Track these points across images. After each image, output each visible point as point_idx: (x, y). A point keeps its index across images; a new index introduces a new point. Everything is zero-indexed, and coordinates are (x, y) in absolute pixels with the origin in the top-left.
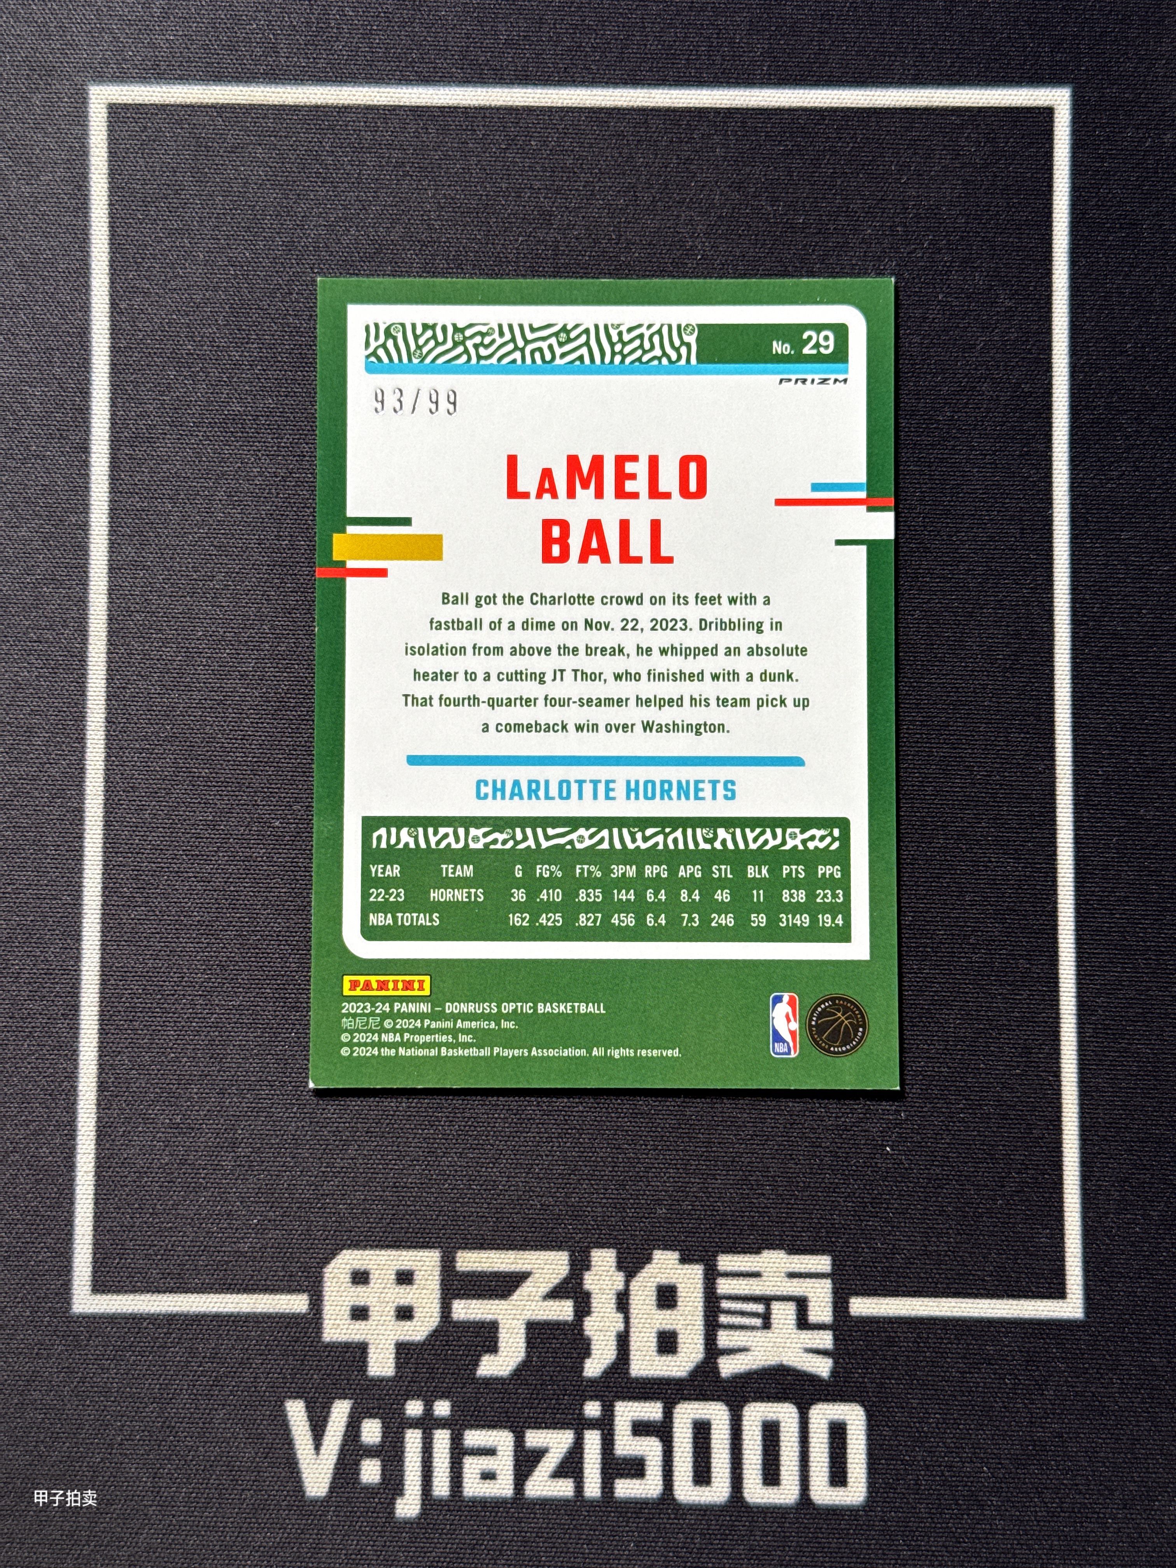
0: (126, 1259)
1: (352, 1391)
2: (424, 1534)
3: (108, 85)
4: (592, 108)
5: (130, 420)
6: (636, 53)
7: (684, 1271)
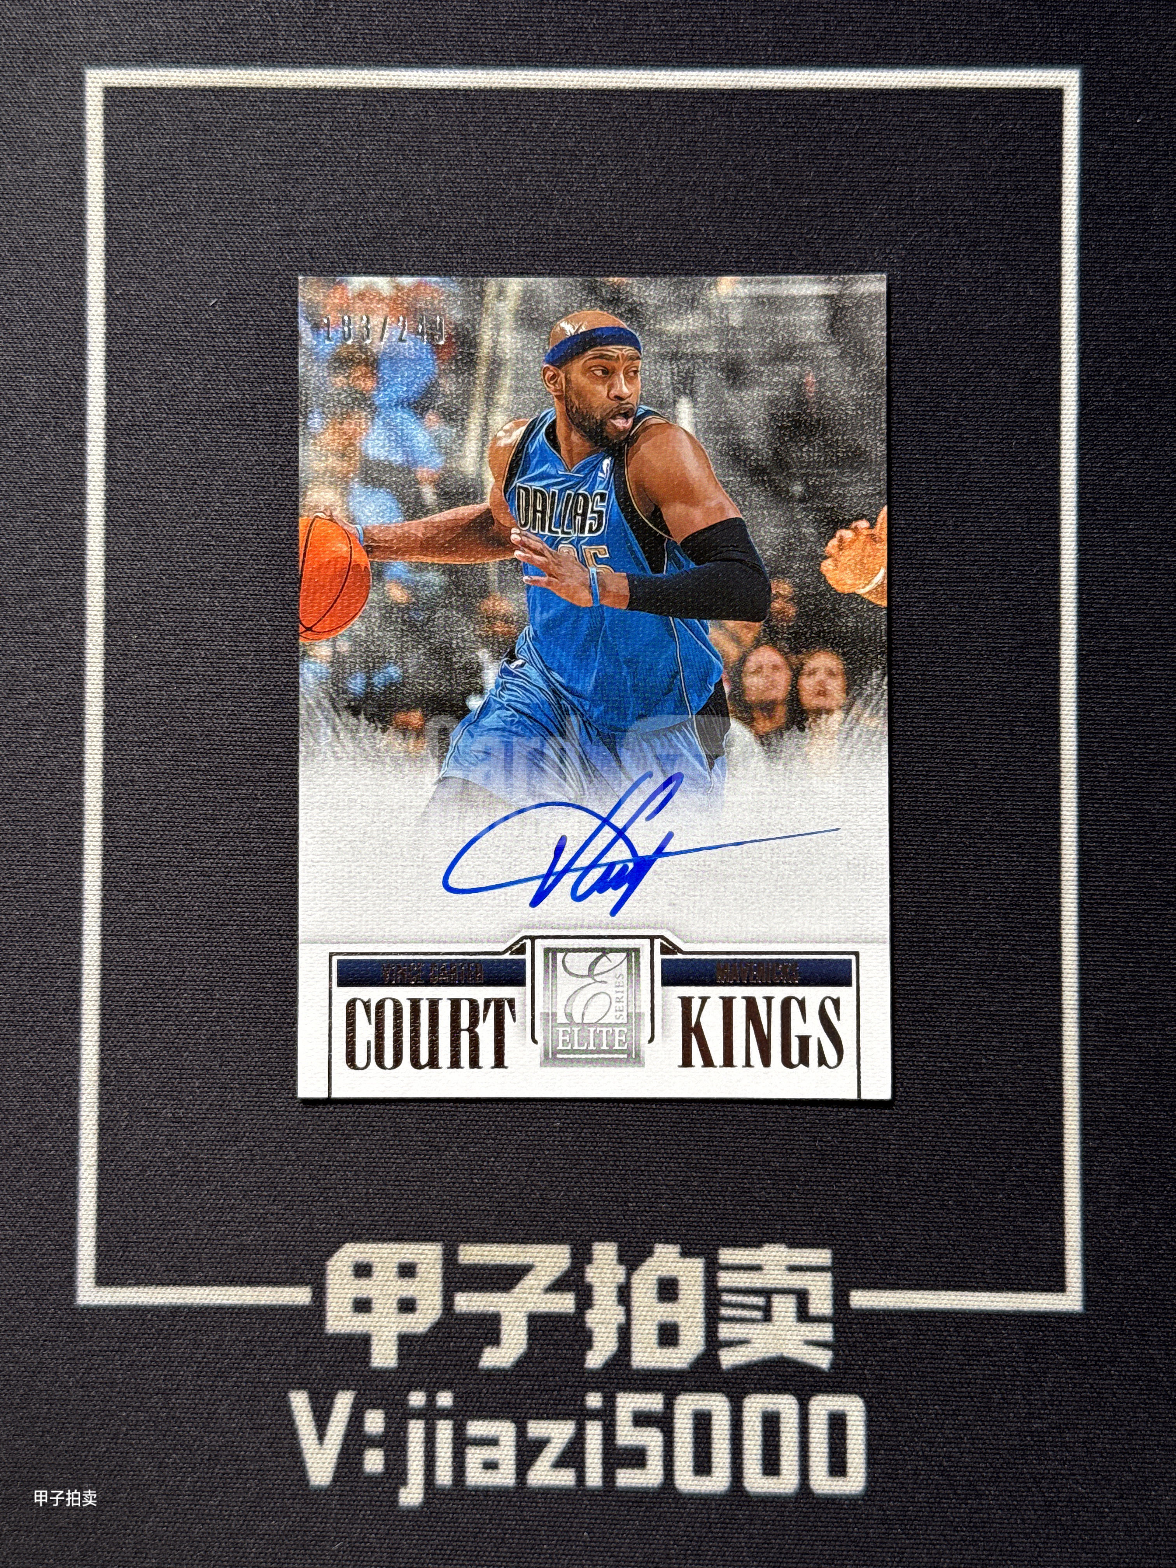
0: (130, 1252)
1: (355, 1382)
2: (427, 1522)
3: (105, 69)
4: (593, 90)
5: (127, 407)
6: (639, 34)
7: (685, 1264)
